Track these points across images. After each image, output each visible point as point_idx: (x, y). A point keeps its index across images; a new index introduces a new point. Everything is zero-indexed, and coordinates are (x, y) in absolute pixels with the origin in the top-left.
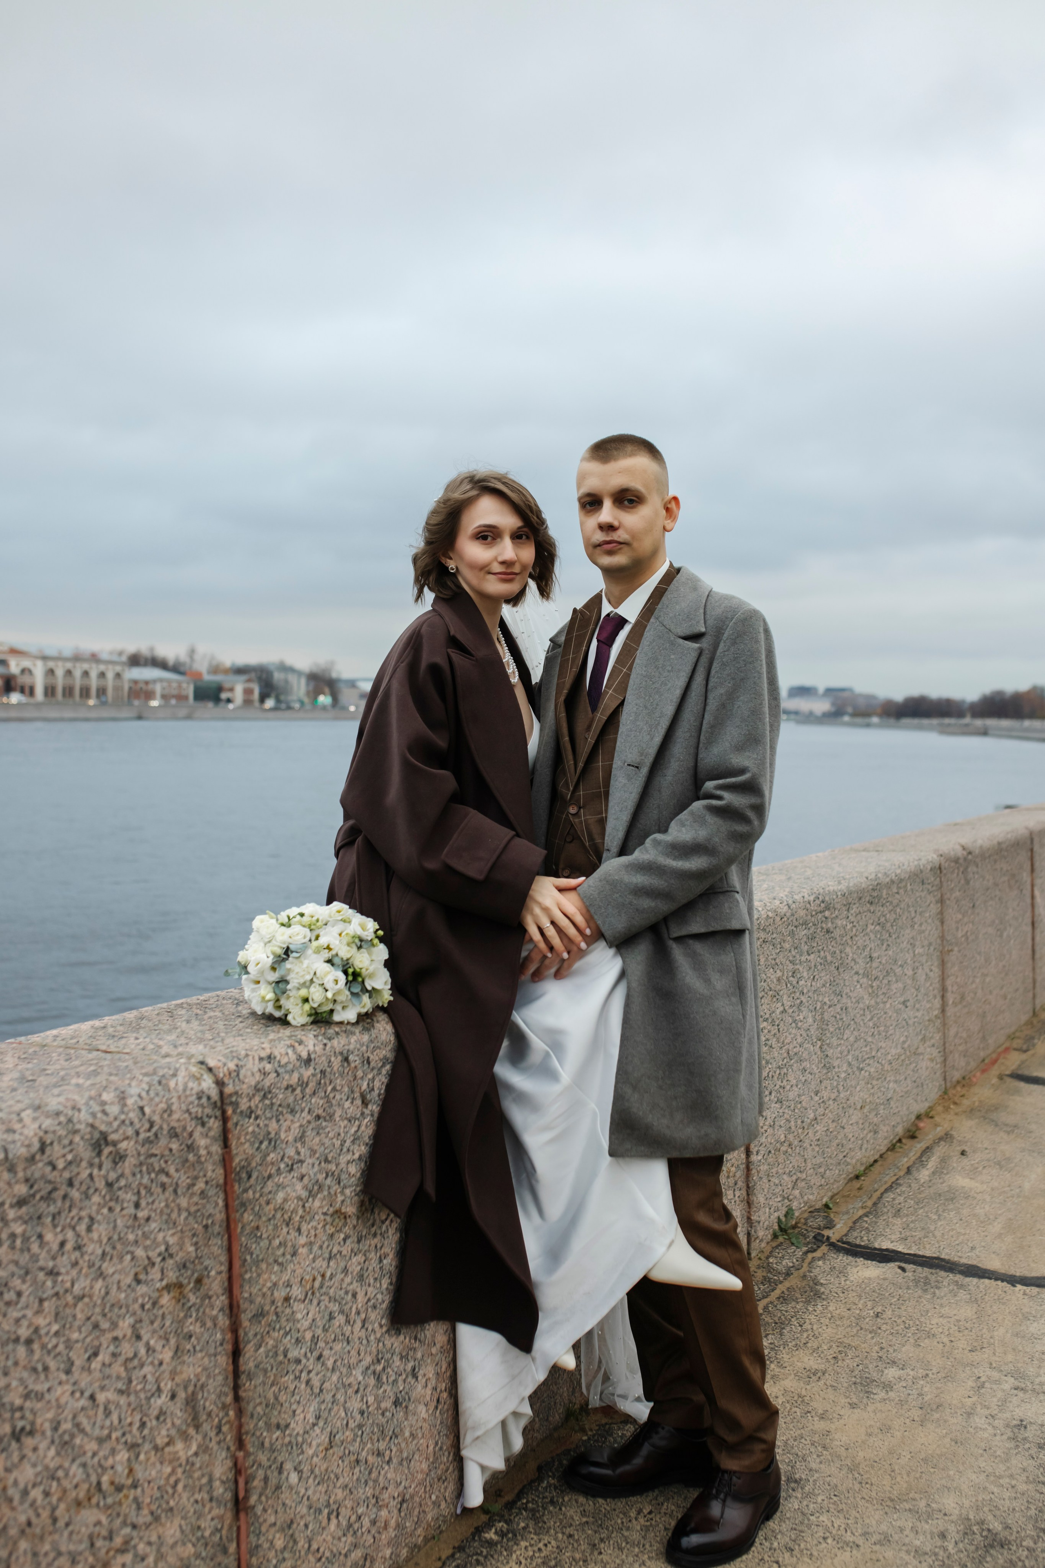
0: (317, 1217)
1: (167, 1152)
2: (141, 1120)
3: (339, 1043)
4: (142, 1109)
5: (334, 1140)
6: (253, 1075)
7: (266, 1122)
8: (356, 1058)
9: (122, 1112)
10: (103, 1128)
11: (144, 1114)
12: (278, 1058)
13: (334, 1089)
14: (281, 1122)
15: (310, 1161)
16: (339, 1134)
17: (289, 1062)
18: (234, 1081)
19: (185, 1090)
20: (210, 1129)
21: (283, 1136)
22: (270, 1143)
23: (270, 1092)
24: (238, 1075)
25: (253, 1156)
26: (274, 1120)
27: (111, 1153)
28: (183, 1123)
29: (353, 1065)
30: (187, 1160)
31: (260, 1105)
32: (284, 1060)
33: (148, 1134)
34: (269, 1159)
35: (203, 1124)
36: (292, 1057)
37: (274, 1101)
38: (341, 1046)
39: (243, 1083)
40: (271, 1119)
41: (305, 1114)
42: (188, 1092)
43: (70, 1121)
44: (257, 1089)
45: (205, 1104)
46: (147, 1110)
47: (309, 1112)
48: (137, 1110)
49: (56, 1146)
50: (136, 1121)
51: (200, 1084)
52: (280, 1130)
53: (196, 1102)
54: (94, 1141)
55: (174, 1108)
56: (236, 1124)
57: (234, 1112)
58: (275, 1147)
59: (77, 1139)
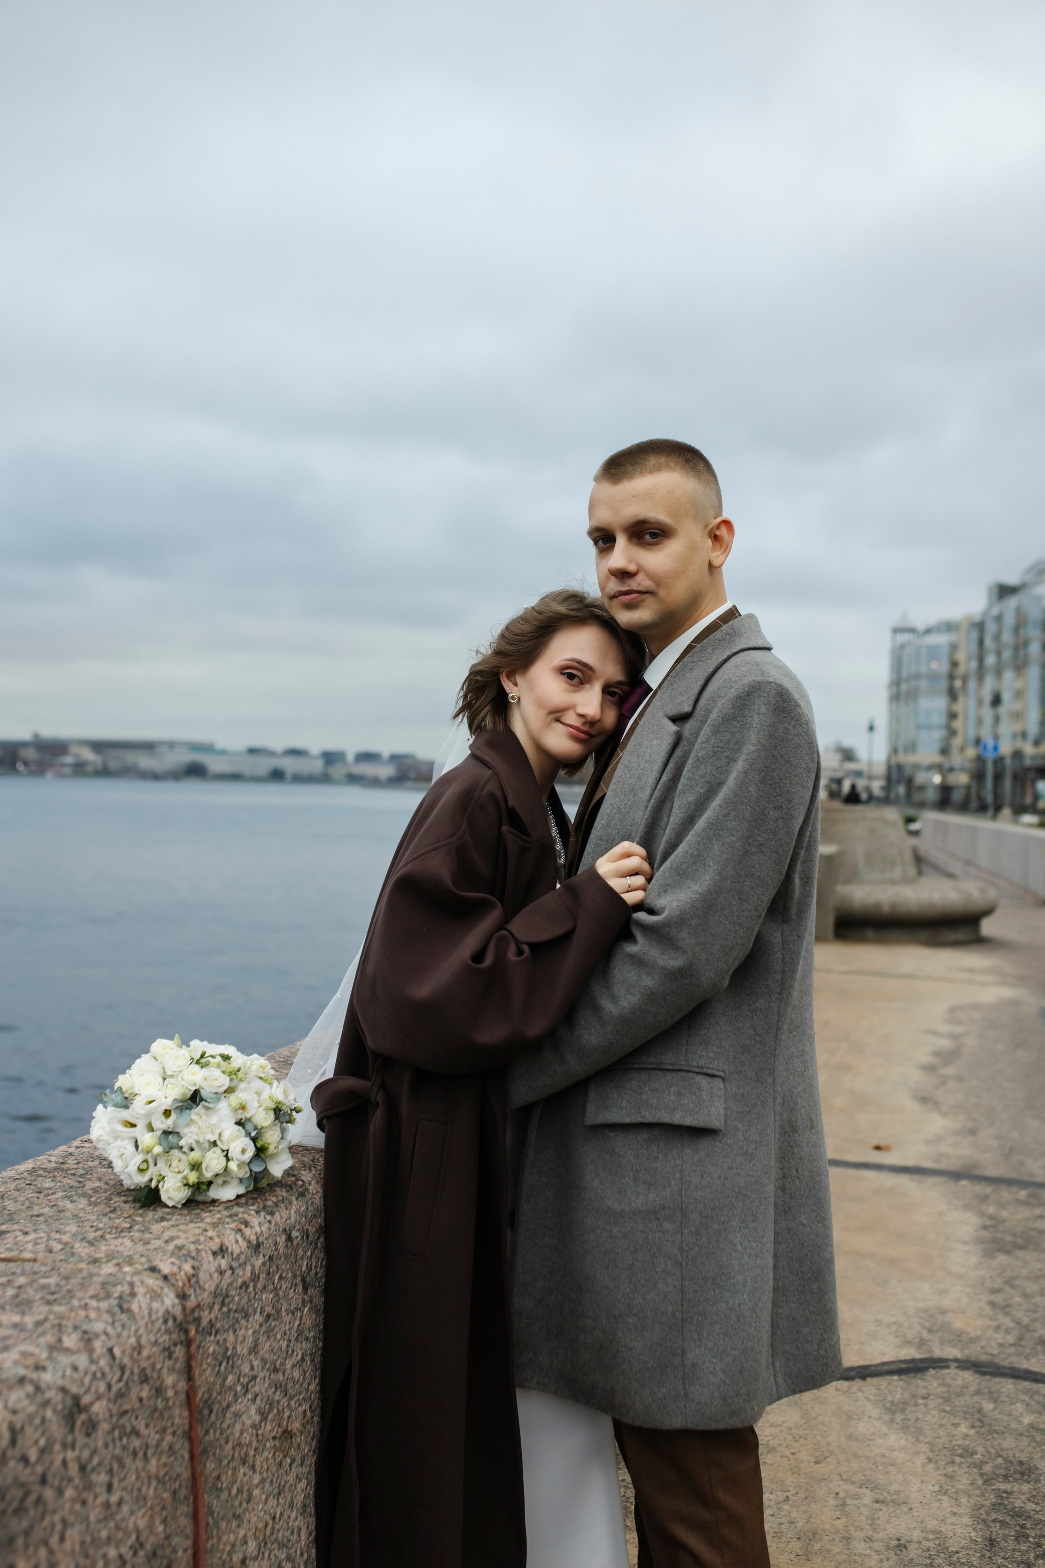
0: (268, 1445)
1: (137, 1405)
2: (111, 1367)
3: (282, 1217)
4: (110, 1350)
5: (281, 1342)
6: (211, 1276)
7: (225, 1336)
8: (298, 1234)
9: (92, 1361)
10: (74, 1389)
11: (113, 1357)
12: (230, 1250)
13: (281, 1278)
14: (237, 1332)
15: (261, 1375)
16: (285, 1334)
17: (242, 1253)
18: (195, 1290)
19: (150, 1315)
20: (176, 1360)
21: (239, 1348)
22: (228, 1363)
23: (227, 1296)
24: (198, 1282)
25: (214, 1383)
26: (231, 1332)
27: (83, 1423)
28: (152, 1360)
29: (295, 1243)
30: (156, 1409)
31: (219, 1316)
32: (237, 1250)
33: (121, 1385)
34: (227, 1382)
35: (170, 1356)
36: (243, 1244)
37: (231, 1306)
38: (284, 1220)
39: (204, 1290)
40: (228, 1330)
41: (257, 1316)
42: (154, 1317)
43: (38, 1389)
44: (215, 1295)
45: (172, 1329)
46: (117, 1351)
47: (261, 1313)
48: (107, 1354)
49: (29, 1430)
50: (107, 1370)
51: (163, 1303)
52: (237, 1343)
53: (163, 1328)
54: (66, 1412)
55: (143, 1341)
56: (199, 1346)
57: (197, 1331)
58: (232, 1367)
59: (49, 1413)
